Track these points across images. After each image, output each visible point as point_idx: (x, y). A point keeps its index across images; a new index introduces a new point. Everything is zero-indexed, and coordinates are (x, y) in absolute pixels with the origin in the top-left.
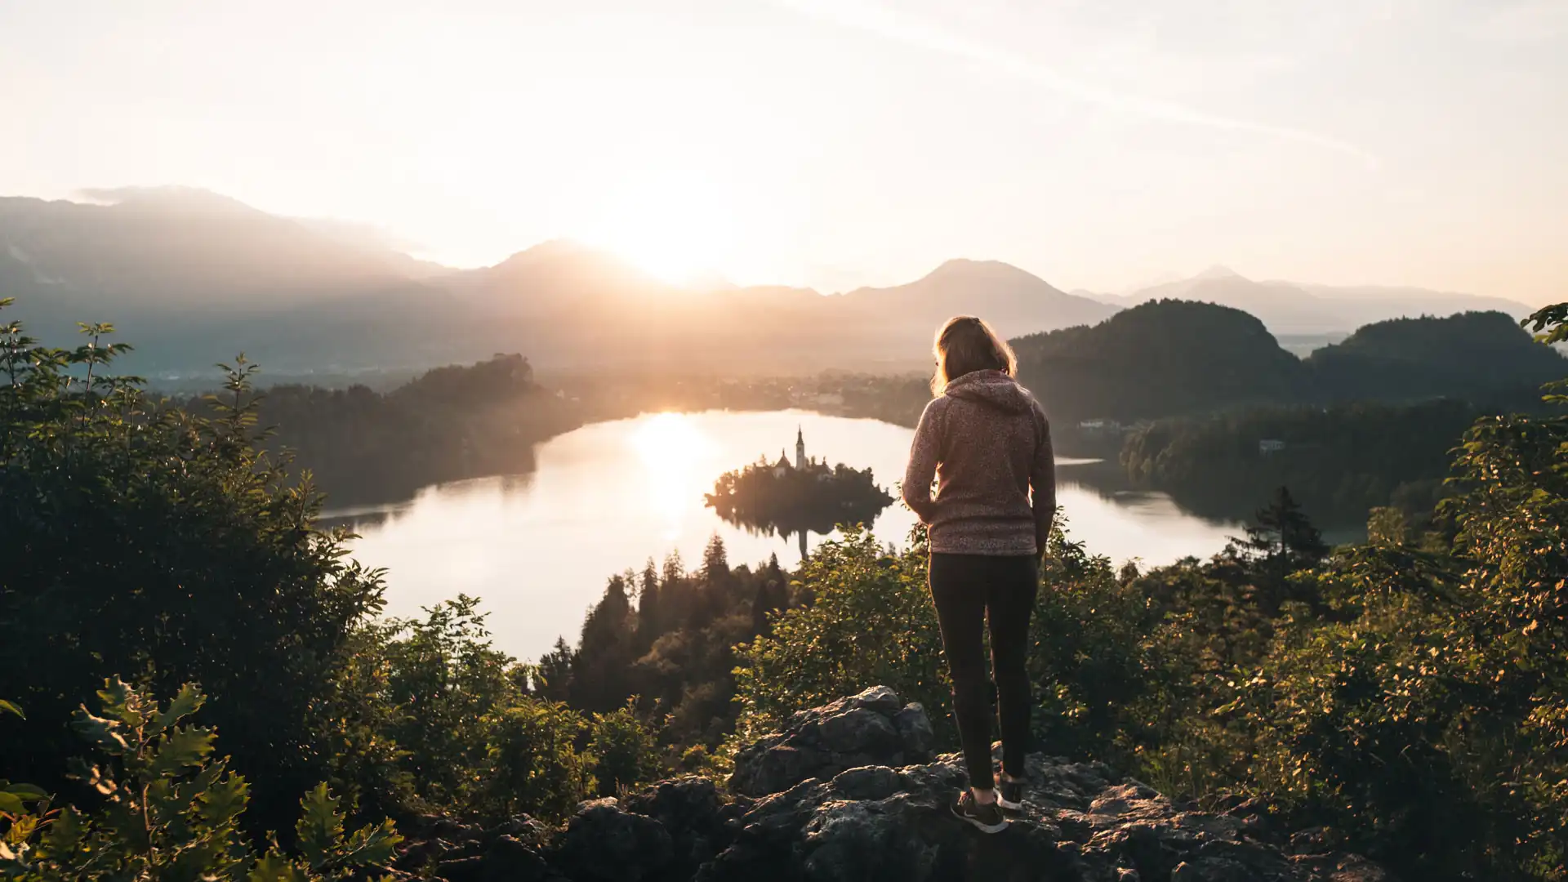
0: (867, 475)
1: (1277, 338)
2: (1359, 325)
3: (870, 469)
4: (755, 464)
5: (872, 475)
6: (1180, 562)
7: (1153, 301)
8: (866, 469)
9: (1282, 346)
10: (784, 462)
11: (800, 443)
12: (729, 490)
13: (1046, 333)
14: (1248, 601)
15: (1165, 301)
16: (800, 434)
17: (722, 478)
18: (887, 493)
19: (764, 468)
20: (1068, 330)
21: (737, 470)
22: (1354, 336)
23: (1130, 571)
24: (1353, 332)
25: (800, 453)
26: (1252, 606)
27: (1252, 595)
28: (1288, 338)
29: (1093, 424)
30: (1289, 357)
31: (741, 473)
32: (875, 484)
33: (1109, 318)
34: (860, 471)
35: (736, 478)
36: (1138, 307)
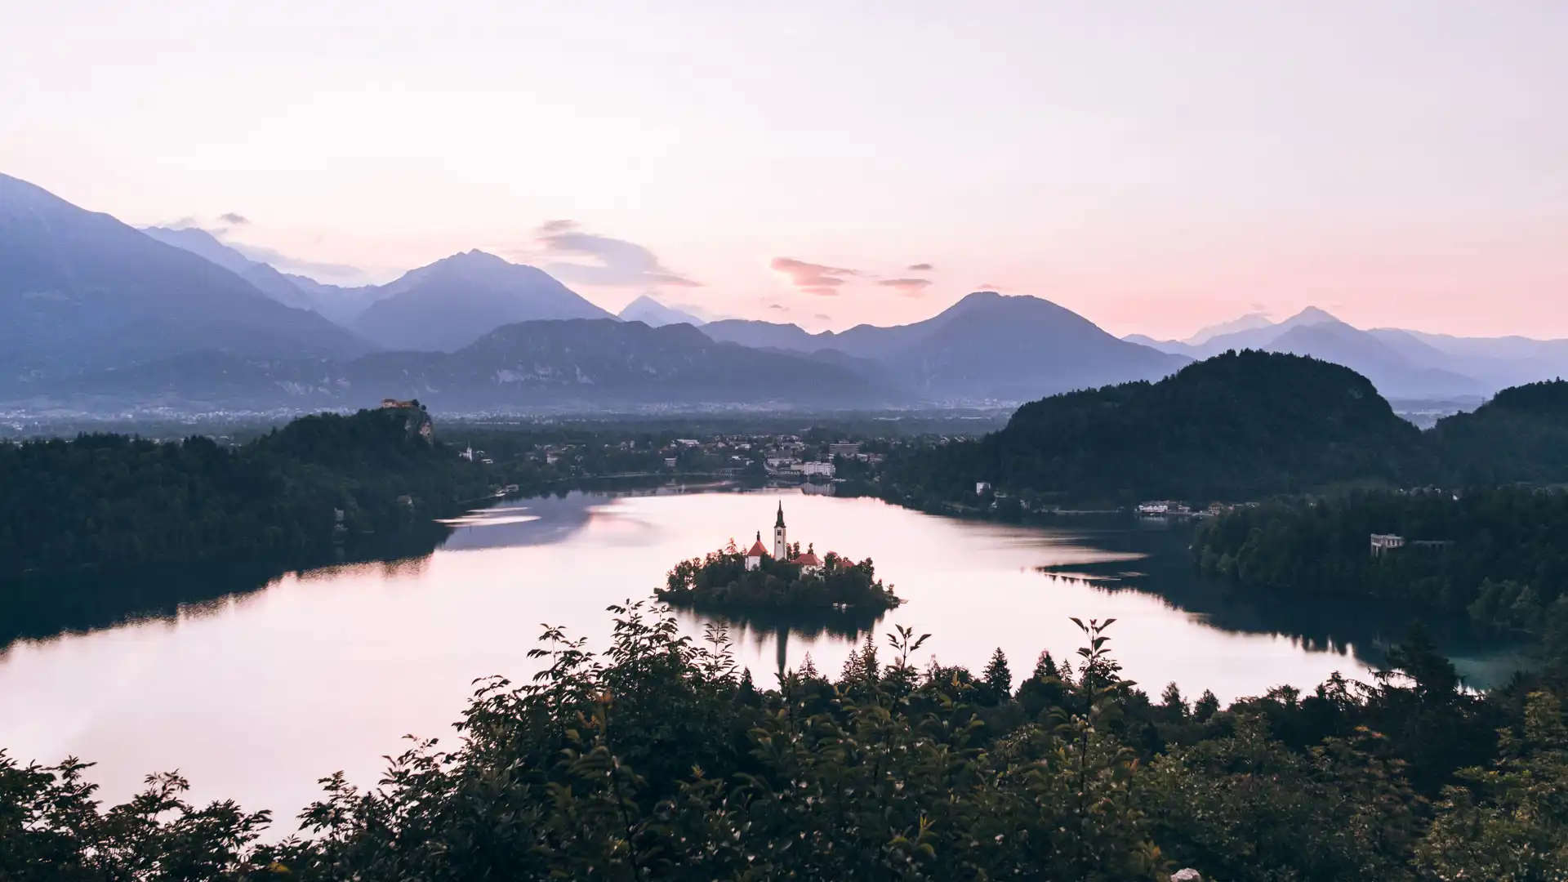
0: (867, 568)
1: (1391, 404)
2: (1499, 389)
3: (869, 561)
4: (720, 551)
5: (873, 568)
6: (1273, 694)
7: (1231, 352)
8: (864, 560)
9: (1396, 412)
10: (758, 549)
11: (780, 523)
12: (688, 584)
13: (1095, 390)
14: (1398, 776)
15: (1247, 353)
16: (780, 513)
17: (678, 569)
18: (891, 591)
19: (733, 556)
20: (1123, 387)
21: (697, 559)
22: (1492, 402)
23: (1209, 703)
24: (1490, 397)
25: (780, 538)
26: (1404, 781)
27: (1403, 770)
28: (1403, 404)
29: (1155, 508)
30: (1407, 427)
31: (703, 562)
32: (875, 580)
33: (1175, 373)
34: (856, 563)
35: (696, 569)
36: (1212, 360)
